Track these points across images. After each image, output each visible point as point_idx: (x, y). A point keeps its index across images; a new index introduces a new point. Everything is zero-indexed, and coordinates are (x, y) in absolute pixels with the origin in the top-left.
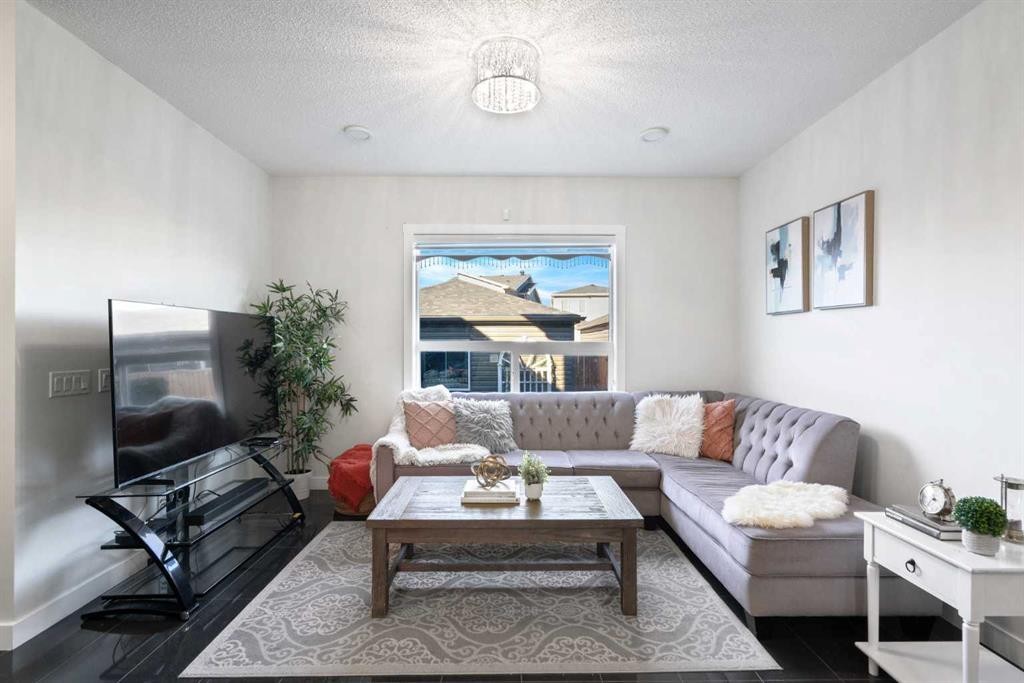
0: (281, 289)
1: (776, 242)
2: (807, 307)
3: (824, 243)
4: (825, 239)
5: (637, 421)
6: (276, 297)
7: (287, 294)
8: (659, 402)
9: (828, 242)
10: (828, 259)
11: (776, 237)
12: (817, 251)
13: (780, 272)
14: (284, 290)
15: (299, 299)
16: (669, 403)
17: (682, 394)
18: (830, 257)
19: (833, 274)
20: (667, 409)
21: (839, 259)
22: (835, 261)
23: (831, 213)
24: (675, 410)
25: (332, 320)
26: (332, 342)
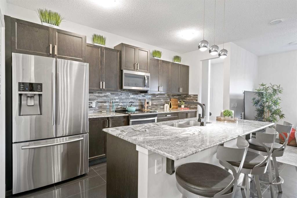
0: (263, 85)
6: (262, 87)
7: (265, 86)
14: (264, 85)
15: (268, 88)
25: (278, 93)
26: (280, 99)
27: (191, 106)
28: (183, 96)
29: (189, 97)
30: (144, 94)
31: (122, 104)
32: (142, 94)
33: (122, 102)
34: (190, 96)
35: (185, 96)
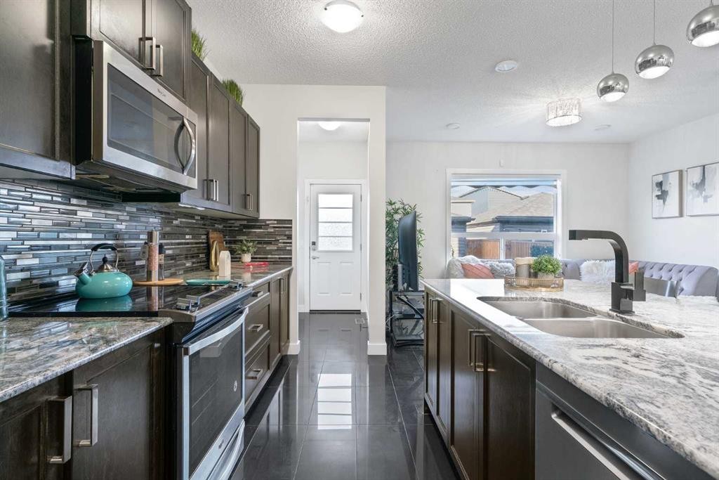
1: (660, 181)
2: (681, 215)
3: (693, 184)
4: (695, 182)
5: (582, 274)
8: (594, 264)
9: (697, 184)
10: (697, 192)
11: (660, 179)
12: (688, 188)
13: (663, 196)
14: (392, 204)
16: (600, 265)
17: (606, 260)
18: (698, 191)
19: (701, 199)
20: (599, 267)
21: (704, 192)
22: (701, 194)
23: (699, 170)
24: (604, 269)
27: (269, 256)
28: (237, 224)
29: (260, 227)
30: (134, 210)
31: (36, 261)
32: (128, 209)
33: (31, 248)
34: (264, 224)
35: (245, 223)
